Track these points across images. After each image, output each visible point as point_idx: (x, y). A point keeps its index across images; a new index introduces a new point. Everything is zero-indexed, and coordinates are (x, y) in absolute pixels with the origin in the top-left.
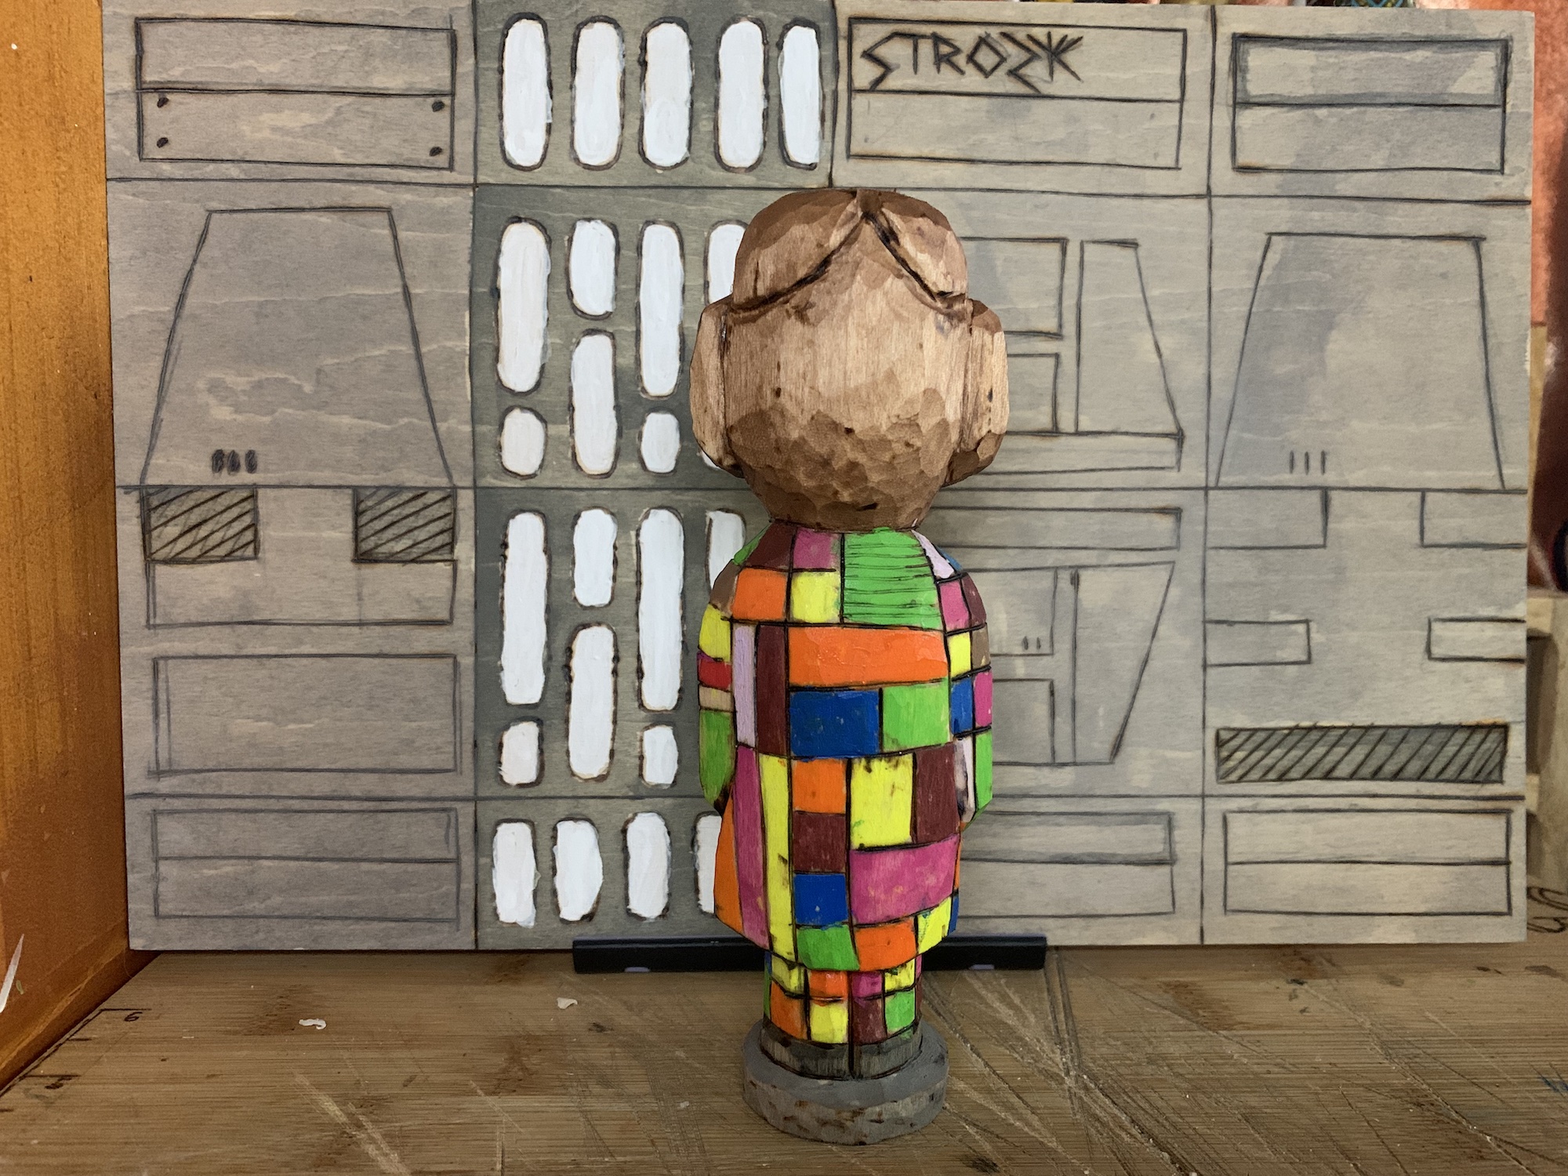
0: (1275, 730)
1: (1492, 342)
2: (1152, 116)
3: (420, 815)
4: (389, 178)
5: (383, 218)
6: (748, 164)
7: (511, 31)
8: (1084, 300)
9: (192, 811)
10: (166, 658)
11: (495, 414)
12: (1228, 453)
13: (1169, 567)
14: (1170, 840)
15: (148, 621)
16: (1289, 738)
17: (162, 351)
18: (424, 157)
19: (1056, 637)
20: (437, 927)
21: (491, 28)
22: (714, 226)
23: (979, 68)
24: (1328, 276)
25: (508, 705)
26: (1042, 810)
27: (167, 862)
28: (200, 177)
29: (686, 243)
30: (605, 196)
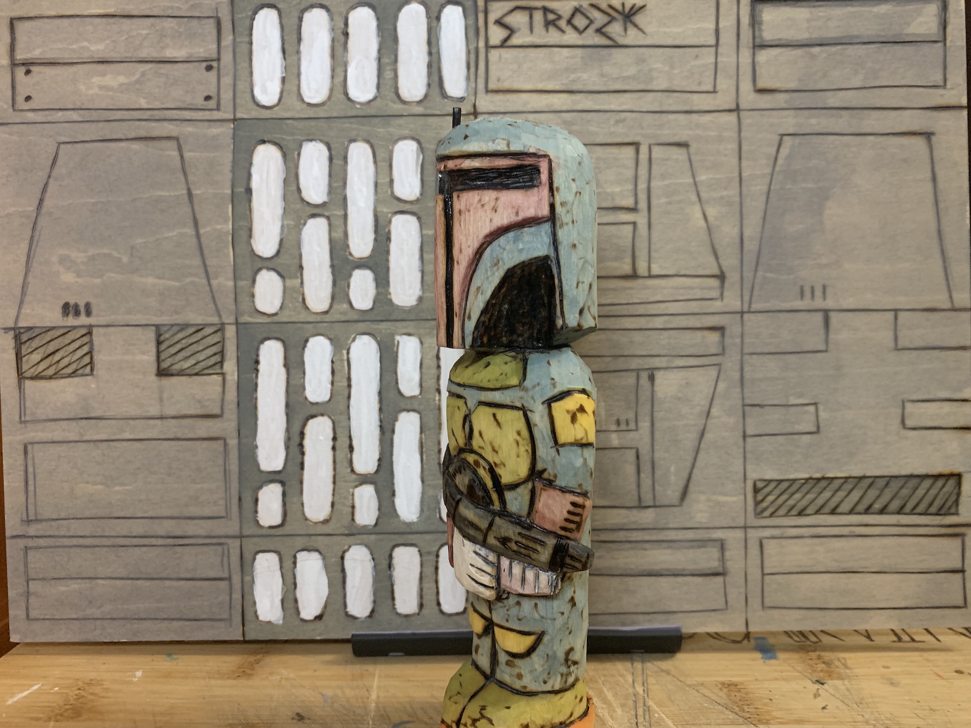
0: (794, 481)
1: (941, 205)
2: (697, 57)
3: (205, 548)
4: (177, 117)
5: (173, 144)
6: (418, 99)
7: (257, 16)
8: (653, 184)
9: (51, 547)
10: (32, 443)
11: (249, 273)
12: (757, 288)
13: (717, 368)
14: (723, 559)
15: (20, 418)
16: (805, 486)
17: (29, 238)
18: (200, 102)
19: (639, 418)
20: (216, 624)
21: (244, 15)
22: (396, 142)
23: (575, 28)
24: (824, 163)
25: (262, 472)
26: (632, 539)
27: (35, 582)
28: (53, 121)
29: (377, 154)
30: (322, 124)
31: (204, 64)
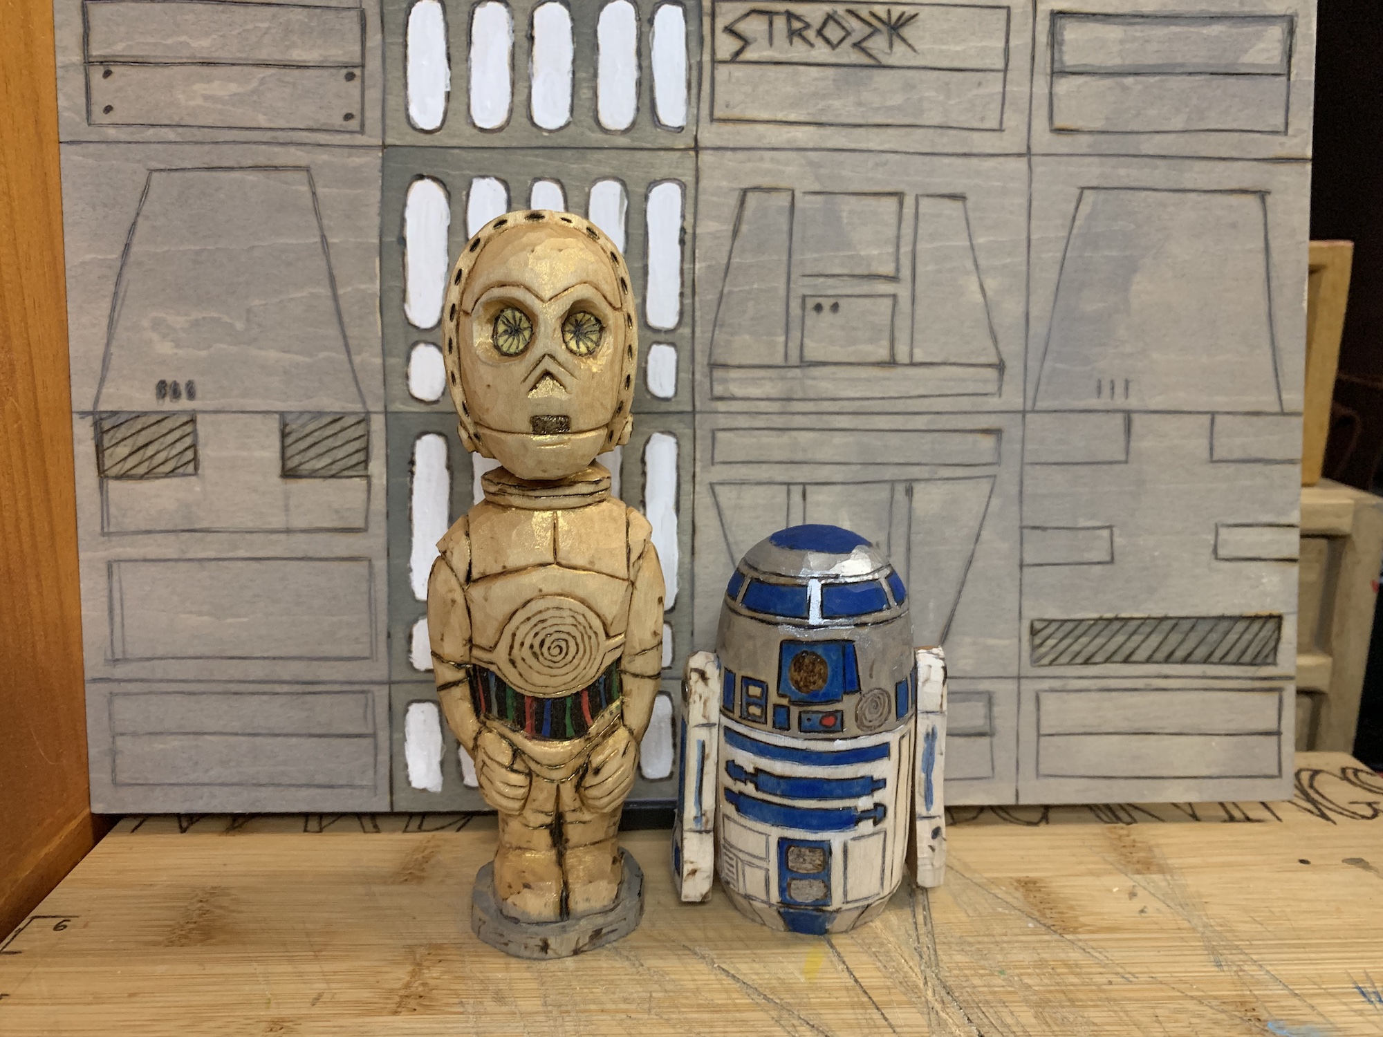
0: (1081, 621)
1: (1274, 284)
2: (980, 84)
3: (343, 697)
4: (308, 141)
5: (302, 176)
6: (623, 127)
7: (413, 10)
8: (919, 247)
9: (144, 694)
10: (116, 561)
11: (402, 347)
12: (1043, 381)
13: (991, 480)
14: (990, 716)
15: (102, 528)
16: (1094, 628)
17: (111, 293)
18: (338, 121)
19: (893, 541)
20: (356, 792)
21: (396, 7)
22: (594, 182)
23: (827, 41)
24: (1133, 226)
25: (415, 600)
27: (123, 737)
28: (141, 140)
29: (569, 198)
30: (496, 155)
31: (344, 71)
